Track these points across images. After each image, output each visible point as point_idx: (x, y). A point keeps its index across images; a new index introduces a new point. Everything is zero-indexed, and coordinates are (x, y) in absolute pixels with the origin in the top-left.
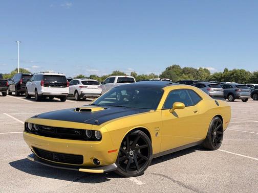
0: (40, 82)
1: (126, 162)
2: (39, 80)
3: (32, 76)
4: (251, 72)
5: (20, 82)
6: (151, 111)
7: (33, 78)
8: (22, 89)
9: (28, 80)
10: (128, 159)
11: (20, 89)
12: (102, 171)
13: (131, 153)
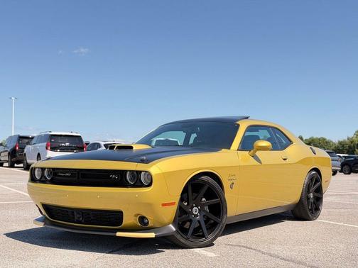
0: (45, 144)
1: (187, 226)
2: (44, 142)
3: (33, 138)
4: (334, 141)
5: (15, 147)
6: (223, 150)
7: (33, 141)
8: (19, 157)
9: (28, 143)
10: (191, 221)
11: (15, 156)
12: (152, 235)
13: (195, 210)
